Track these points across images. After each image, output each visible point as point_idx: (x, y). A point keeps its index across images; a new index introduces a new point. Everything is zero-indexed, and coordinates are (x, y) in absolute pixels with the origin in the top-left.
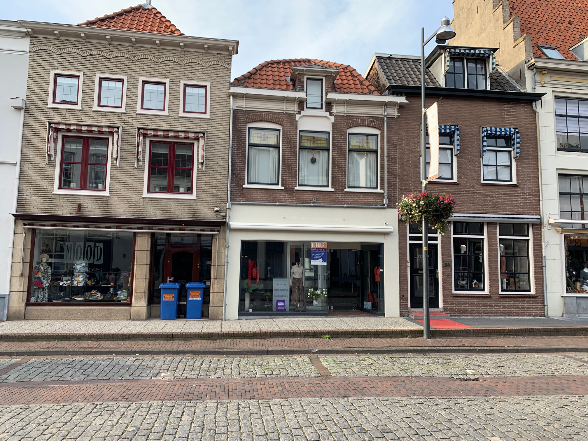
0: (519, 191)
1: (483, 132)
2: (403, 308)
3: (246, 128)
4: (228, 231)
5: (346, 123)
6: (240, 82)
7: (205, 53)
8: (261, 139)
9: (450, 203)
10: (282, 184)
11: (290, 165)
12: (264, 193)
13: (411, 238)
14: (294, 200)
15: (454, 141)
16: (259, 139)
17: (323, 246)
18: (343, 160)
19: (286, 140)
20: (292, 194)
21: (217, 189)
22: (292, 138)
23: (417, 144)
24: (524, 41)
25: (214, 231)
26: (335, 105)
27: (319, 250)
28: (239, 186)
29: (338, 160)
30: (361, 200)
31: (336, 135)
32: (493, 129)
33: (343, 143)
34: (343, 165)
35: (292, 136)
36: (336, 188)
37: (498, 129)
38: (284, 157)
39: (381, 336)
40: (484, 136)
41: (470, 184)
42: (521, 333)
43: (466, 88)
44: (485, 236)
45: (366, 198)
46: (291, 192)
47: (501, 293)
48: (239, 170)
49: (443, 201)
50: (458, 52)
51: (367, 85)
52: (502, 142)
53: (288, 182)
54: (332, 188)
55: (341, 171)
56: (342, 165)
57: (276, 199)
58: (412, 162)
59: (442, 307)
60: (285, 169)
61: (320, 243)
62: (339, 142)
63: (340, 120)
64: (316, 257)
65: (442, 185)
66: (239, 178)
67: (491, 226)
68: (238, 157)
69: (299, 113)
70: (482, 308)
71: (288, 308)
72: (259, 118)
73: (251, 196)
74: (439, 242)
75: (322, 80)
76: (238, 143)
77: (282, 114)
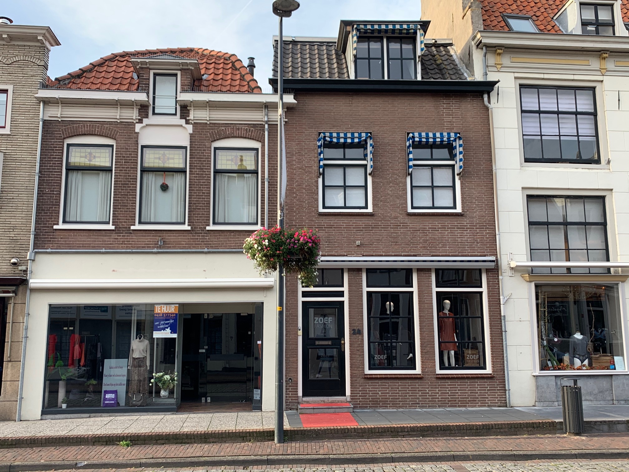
0: (465, 222)
1: (409, 140)
2: (289, 397)
3: (63, 145)
4: (28, 292)
5: (210, 133)
6: (61, 83)
7: (6, 45)
9: (308, 242)
10: (113, 222)
11: (125, 195)
12: (86, 236)
13: (305, 294)
14: (130, 244)
17: (172, 310)
18: (205, 185)
19: (121, 159)
20: (127, 236)
21: (16, 233)
22: (129, 157)
23: (314, 160)
24: (470, 9)
25: (9, 292)
26: (192, 108)
27: (167, 317)
28: (48, 227)
29: (198, 185)
30: (231, 241)
31: (195, 150)
32: (424, 134)
33: (205, 161)
34: (204, 193)
35: (130, 154)
36: (193, 225)
37: (431, 135)
38: (117, 184)
40: (409, 146)
41: (391, 214)
43: (386, 78)
45: (238, 238)
46: (126, 233)
47: (439, 371)
48: (50, 205)
49: (299, 240)
50: (369, 29)
51: (248, 80)
53: (122, 219)
54: (189, 225)
55: (202, 201)
56: (203, 193)
57: (102, 244)
58: (306, 186)
59: (350, 394)
60: (118, 200)
61: (168, 306)
62: (199, 161)
63: (202, 129)
64: (162, 326)
65: (349, 217)
66: (49, 216)
67: (422, 274)
68: (49, 185)
69: (140, 121)
70: (409, 396)
71: (122, 402)
72: (82, 131)
73: (66, 241)
74: (345, 299)
75: (176, 75)
76: (50, 166)
77: (115, 124)
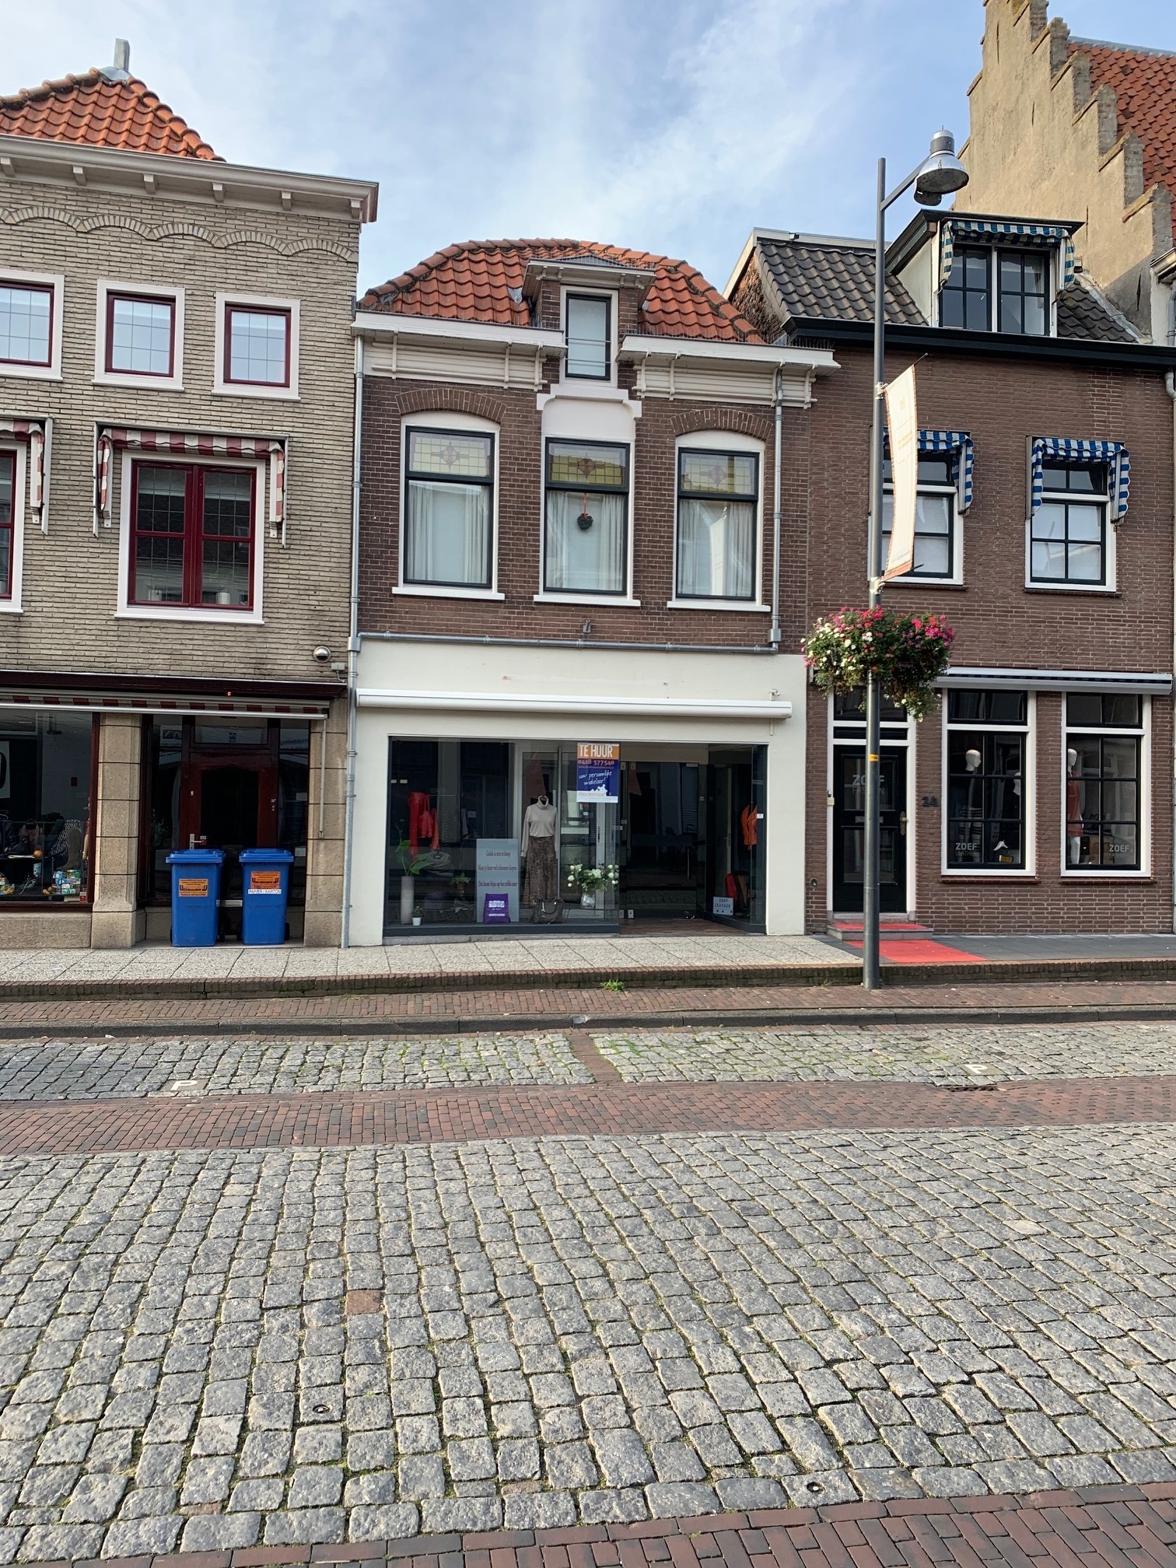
0: (1122, 609)
1: (1034, 452)
2: (813, 912)
3: (399, 427)
4: (353, 711)
5: (673, 420)
6: (382, 300)
7: (283, 215)
8: (443, 461)
9: (941, 637)
10: (499, 586)
11: (521, 534)
12: (451, 610)
13: (839, 733)
14: (532, 629)
15: (957, 475)
16: (436, 459)
17: (608, 753)
18: (665, 521)
19: (511, 464)
20: (527, 614)
21: (320, 598)
22: (526, 460)
23: (861, 481)
24: (1150, 204)
25: (314, 711)
26: (643, 368)
27: (596, 765)
28: (380, 589)
29: (652, 521)
30: (710, 630)
31: (647, 452)
32: (1062, 442)
33: (664, 474)
34: (663, 537)
35: (527, 454)
36: (644, 598)
37: (1074, 444)
38: (506, 512)
39: (755, 981)
40: (1038, 462)
41: (997, 590)
42: (1110, 973)
43: (994, 330)
44: (1031, 728)
45: (723, 625)
46: (524, 608)
47: (1065, 873)
48: (381, 546)
49: (923, 634)
50: (974, 231)
51: (731, 317)
52: (1082, 478)
53: (517, 581)
54: (635, 598)
55: (659, 552)
56: (661, 537)
57: (483, 627)
58: (846, 531)
59: (914, 909)
60: (508, 544)
61: (602, 746)
62: (654, 473)
63: (658, 411)
64: (591, 783)
65: (922, 592)
66: (381, 568)
67: (1046, 701)
68: (377, 508)
69: (546, 389)
70: (1016, 913)
71: (515, 917)
72: (436, 403)
73: (415, 619)
74: (910, 743)
75: (607, 299)
76: (378, 470)
77: (498, 393)
